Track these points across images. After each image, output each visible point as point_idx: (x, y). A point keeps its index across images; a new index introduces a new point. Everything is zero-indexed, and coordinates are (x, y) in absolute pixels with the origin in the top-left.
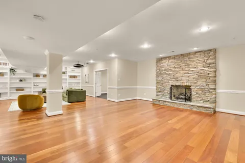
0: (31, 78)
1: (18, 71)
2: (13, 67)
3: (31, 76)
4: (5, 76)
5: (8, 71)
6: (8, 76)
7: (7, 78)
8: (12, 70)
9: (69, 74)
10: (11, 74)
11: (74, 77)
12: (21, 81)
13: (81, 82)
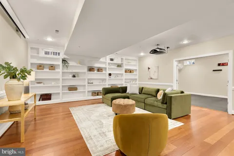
0: (85, 73)
1: (71, 63)
2: (66, 57)
3: (85, 70)
4: (57, 70)
5: (60, 63)
6: (60, 70)
7: (59, 72)
8: (64, 61)
9: (125, 67)
10: (63, 66)
11: (130, 72)
12: (74, 76)
13: (137, 78)
